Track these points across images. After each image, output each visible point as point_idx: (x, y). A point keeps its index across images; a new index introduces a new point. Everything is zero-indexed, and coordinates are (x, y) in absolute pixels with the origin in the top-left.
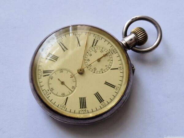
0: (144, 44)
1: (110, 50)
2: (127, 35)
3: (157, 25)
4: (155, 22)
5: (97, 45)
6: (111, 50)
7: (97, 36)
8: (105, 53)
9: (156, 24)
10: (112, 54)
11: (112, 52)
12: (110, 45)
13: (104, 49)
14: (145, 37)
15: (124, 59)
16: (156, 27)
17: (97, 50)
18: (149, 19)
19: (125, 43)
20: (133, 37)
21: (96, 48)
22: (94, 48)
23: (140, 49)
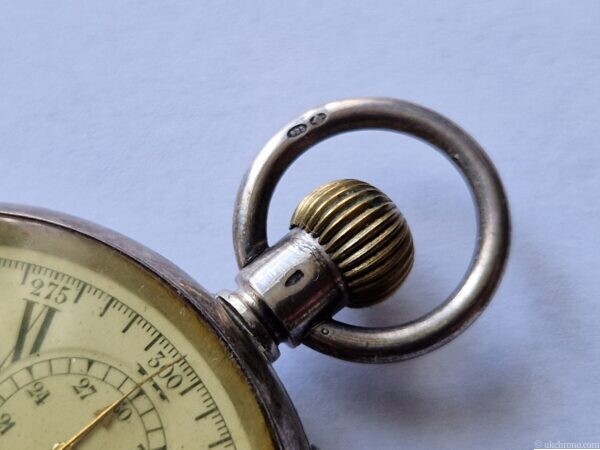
0: (394, 290)
1: (142, 371)
2: (271, 241)
3: (469, 154)
4: (449, 134)
5: (46, 345)
6: (151, 371)
7: (47, 279)
8: (107, 399)
9: (458, 142)
10: (163, 397)
11: (162, 383)
12: (140, 336)
13: (97, 371)
14: (390, 247)
15: (247, 428)
16: (462, 165)
17: (49, 385)
18: (409, 114)
19: (251, 308)
20: (307, 253)
21: (45, 366)
22: (29, 369)
23: (367, 336)
